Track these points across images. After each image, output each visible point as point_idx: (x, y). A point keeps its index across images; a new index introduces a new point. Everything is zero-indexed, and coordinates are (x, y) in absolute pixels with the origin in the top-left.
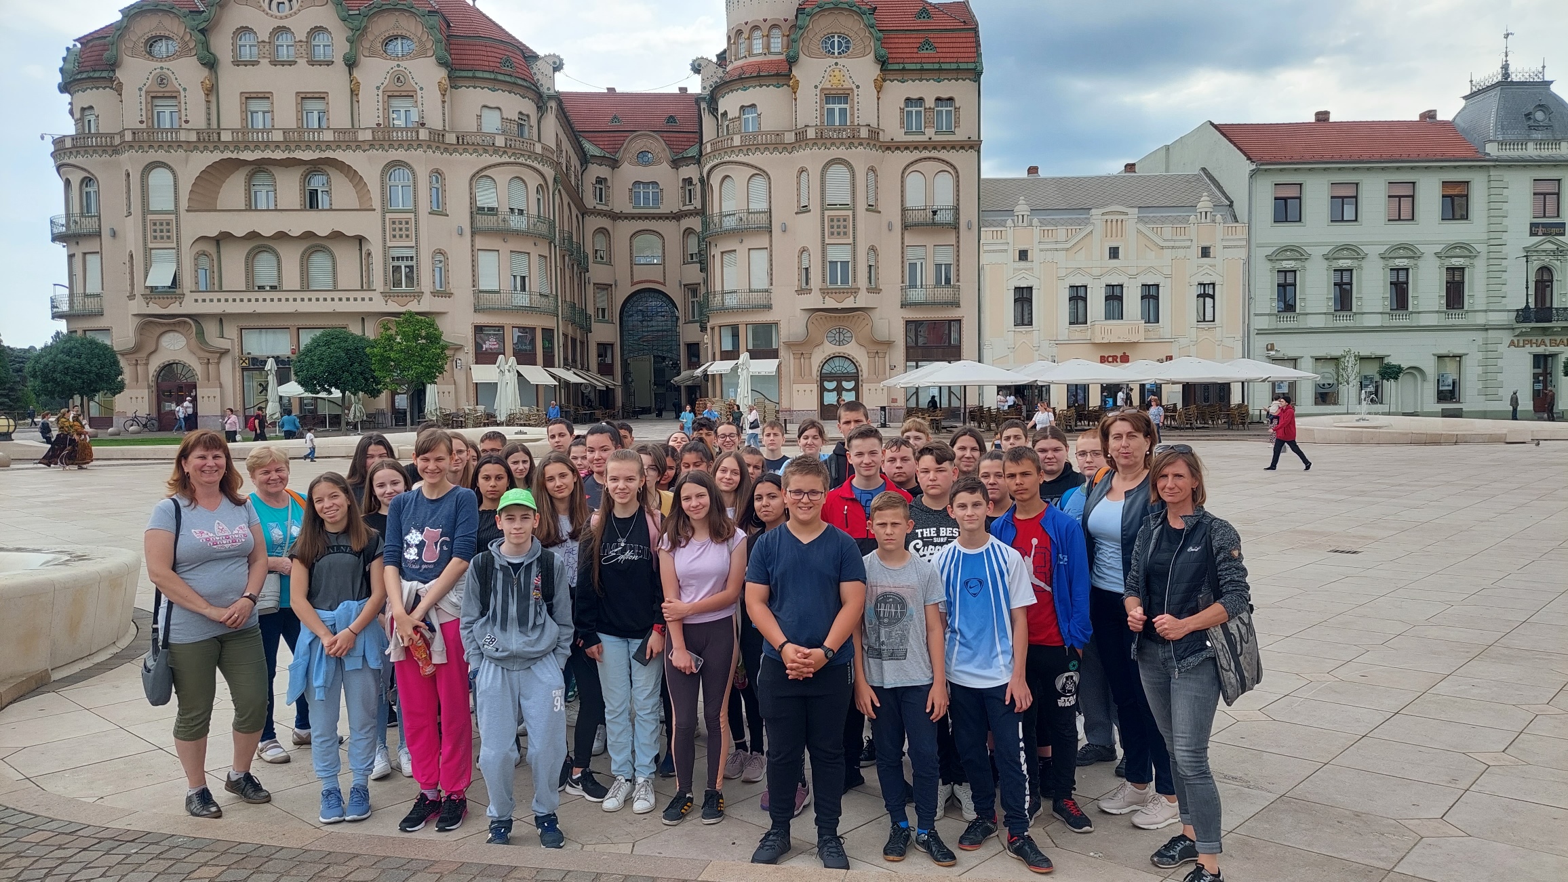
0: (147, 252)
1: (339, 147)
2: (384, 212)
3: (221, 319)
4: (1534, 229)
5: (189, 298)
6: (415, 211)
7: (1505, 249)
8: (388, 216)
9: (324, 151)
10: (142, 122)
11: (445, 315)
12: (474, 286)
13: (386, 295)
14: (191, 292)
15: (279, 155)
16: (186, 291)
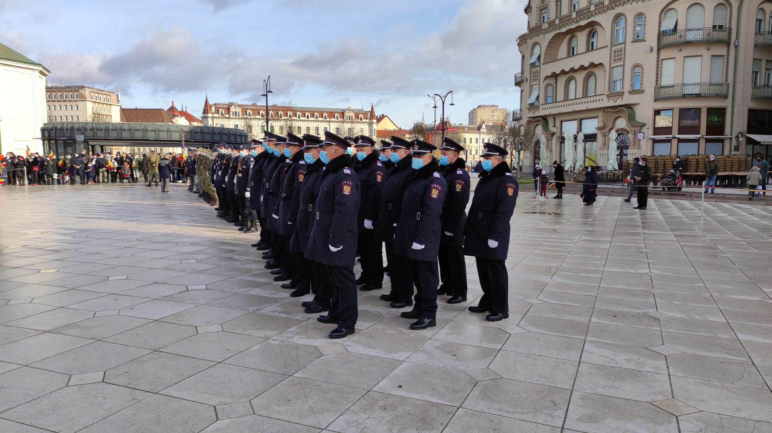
0: (531, 87)
1: (596, 13)
2: (612, 46)
3: (554, 116)
5: (541, 107)
6: (624, 43)
8: (614, 48)
9: (590, 18)
10: (536, 24)
11: (638, 106)
12: (657, 84)
13: (608, 96)
14: (542, 105)
15: (574, 26)
16: (540, 105)
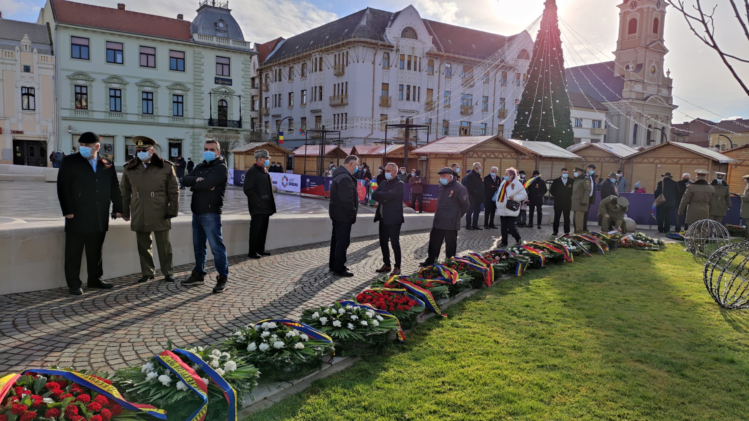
4: (217, 80)
7: (203, 89)
